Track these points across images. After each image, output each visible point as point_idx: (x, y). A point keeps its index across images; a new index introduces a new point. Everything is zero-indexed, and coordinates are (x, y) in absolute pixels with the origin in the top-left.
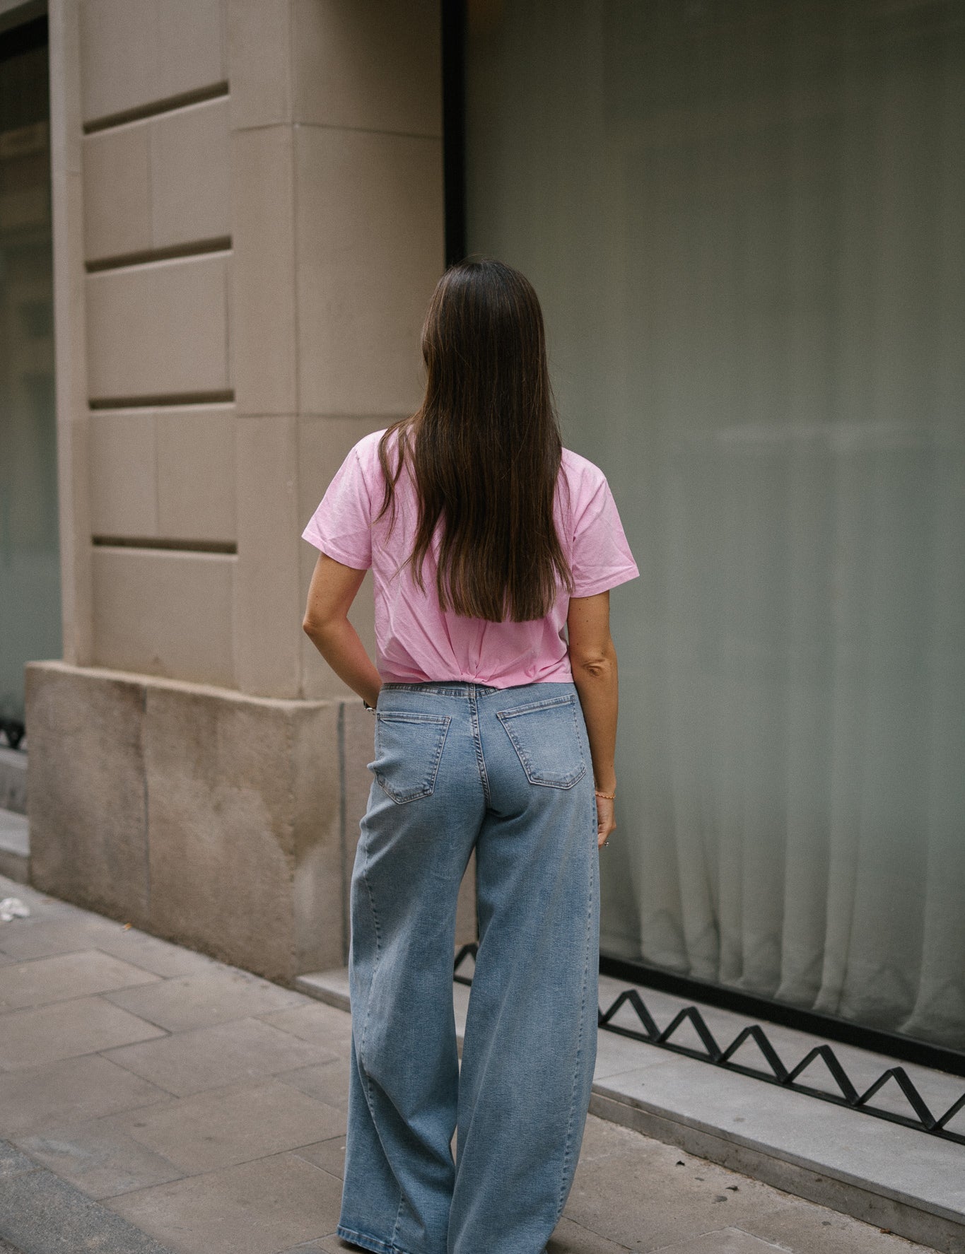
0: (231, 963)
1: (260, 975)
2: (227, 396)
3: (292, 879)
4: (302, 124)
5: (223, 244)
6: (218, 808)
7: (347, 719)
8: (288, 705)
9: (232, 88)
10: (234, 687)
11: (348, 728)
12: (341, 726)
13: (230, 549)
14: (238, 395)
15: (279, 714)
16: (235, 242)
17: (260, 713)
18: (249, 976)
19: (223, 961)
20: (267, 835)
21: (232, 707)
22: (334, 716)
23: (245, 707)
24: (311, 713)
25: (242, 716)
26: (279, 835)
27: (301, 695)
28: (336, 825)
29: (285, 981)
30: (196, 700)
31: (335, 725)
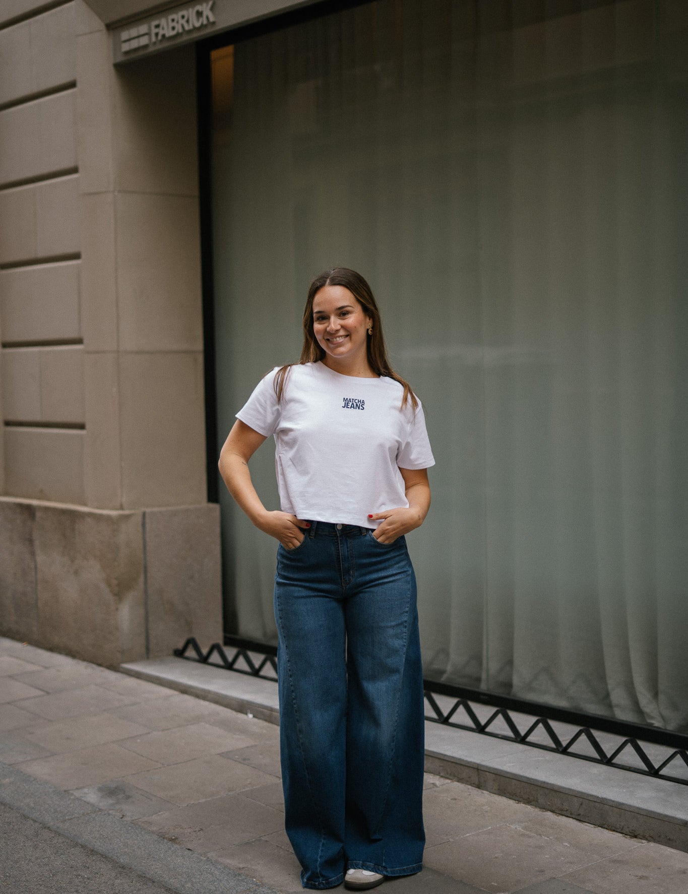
0: (84, 660)
1: (100, 665)
2: (79, 341)
3: (117, 609)
4: (120, 191)
5: (76, 256)
6: (76, 573)
7: (148, 520)
8: (114, 513)
9: (80, 170)
10: (85, 505)
11: (148, 526)
12: (144, 525)
13: (82, 427)
14: (85, 341)
15: (109, 518)
16: (83, 255)
17: (98, 518)
18: (94, 666)
19: (79, 659)
20: (103, 586)
21: (83, 515)
22: (140, 519)
23: (90, 515)
24: (127, 517)
25: (89, 520)
26: (109, 585)
27: (121, 508)
28: (141, 580)
29: (114, 667)
30: (64, 512)
31: (140, 523)
